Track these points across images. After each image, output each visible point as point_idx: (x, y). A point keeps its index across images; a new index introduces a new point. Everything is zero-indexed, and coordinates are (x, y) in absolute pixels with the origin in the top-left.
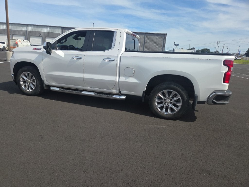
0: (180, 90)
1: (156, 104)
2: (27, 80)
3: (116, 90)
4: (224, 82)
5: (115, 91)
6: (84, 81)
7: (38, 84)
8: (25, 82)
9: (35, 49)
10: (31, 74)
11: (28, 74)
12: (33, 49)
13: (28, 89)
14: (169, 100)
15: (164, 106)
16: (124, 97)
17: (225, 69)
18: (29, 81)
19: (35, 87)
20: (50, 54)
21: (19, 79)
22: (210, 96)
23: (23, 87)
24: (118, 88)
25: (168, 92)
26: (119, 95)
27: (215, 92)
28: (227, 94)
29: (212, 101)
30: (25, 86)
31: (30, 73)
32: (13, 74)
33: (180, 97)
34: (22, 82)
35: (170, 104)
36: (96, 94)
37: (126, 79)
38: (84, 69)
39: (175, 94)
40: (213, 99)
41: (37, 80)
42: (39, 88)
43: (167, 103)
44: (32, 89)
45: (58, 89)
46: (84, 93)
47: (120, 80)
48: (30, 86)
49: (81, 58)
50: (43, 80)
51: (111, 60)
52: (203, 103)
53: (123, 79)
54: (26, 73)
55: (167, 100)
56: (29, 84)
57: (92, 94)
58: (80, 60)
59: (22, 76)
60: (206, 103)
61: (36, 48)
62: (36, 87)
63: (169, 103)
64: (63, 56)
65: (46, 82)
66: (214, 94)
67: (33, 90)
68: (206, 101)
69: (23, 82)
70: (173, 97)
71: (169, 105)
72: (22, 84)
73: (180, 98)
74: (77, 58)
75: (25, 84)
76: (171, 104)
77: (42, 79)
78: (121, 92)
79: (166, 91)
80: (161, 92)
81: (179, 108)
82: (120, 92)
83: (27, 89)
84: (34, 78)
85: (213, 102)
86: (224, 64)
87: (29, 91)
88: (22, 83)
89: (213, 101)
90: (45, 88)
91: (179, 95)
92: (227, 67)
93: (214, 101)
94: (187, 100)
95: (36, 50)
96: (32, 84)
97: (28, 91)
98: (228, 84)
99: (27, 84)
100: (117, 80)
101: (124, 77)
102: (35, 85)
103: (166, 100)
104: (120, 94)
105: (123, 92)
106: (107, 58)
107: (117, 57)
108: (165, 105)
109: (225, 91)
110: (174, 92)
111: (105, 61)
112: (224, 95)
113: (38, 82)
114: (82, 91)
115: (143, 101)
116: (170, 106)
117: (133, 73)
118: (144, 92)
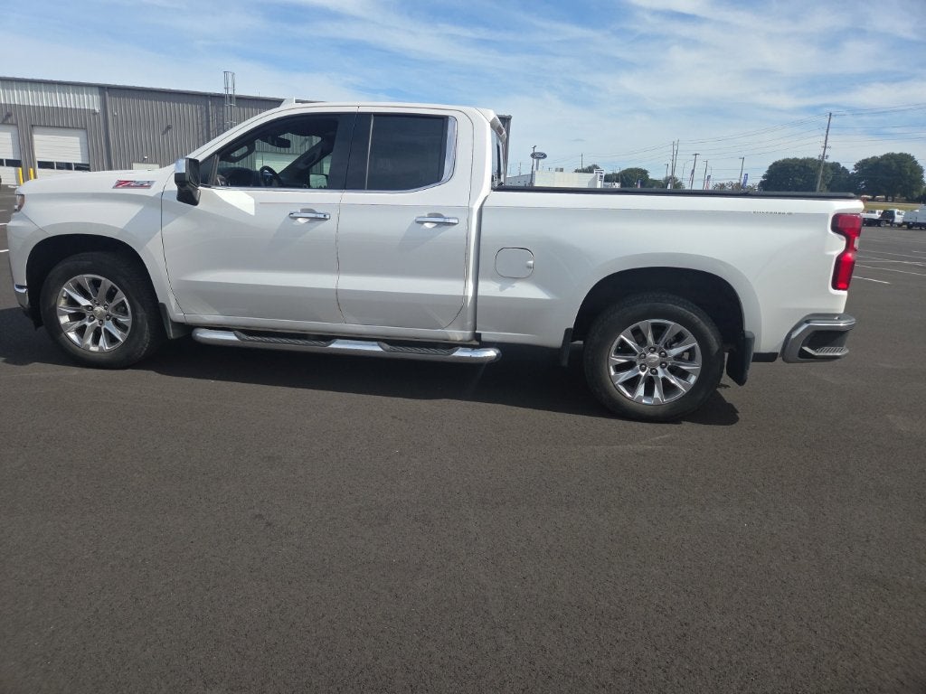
0: (696, 319)
1: (613, 373)
2: (88, 306)
3: (463, 328)
4: (835, 286)
5: (457, 334)
6: (340, 301)
7: (140, 321)
8: (77, 316)
9: (121, 184)
10: (107, 283)
11: (96, 283)
12: (114, 184)
13: (96, 341)
14: (656, 355)
15: (639, 376)
16: (491, 353)
17: (838, 245)
18: (99, 309)
19: (126, 335)
20: (195, 203)
21: (53, 303)
22: (794, 336)
23: (73, 336)
24: (469, 323)
25: (655, 327)
26: (474, 347)
27: (807, 322)
28: (841, 325)
29: (799, 349)
30: (81, 331)
31: (103, 279)
32: (21, 287)
33: (696, 344)
34: (64, 314)
35: (658, 369)
36: (387, 346)
37: (502, 289)
38: (338, 256)
39: (678, 331)
40: (803, 345)
41: (138, 305)
42: (146, 337)
43: (651, 365)
44: (112, 339)
45: (231, 337)
46: (337, 345)
47: (480, 293)
48: (105, 330)
49: (328, 217)
50: (163, 305)
51: (447, 221)
52: (770, 357)
53: (489, 288)
54: (85, 279)
55: (650, 355)
56: (96, 321)
57: (375, 348)
58: (322, 226)
59: (67, 290)
60: (779, 360)
61: (128, 181)
62: (134, 333)
63: (655, 364)
65: (176, 313)
66: (805, 326)
67: (117, 346)
68: (779, 350)
69: (70, 315)
70: (669, 346)
71: (657, 372)
72: (65, 324)
73: (693, 348)
74: (313, 215)
75: (78, 324)
76: (663, 368)
77: (161, 300)
78: (480, 334)
79: (646, 324)
80: (628, 330)
81: (693, 379)
82: (477, 337)
83: (89, 341)
84: (121, 297)
85: (804, 355)
86: (835, 229)
87: (101, 348)
88: (64, 320)
89: (802, 350)
90: (171, 335)
91: (690, 336)
92: (844, 238)
93: (806, 349)
94: (719, 351)
95: (129, 186)
96: (110, 321)
97: (93, 348)
98: (844, 293)
99: (89, 324)
100: (470, 293)
101: (494, 281)
102: (129, 325)
103: (645, 357)
104: (477, 342)
105: (487, 335)
106: (431, 215)
107: (470, 210)
108: (643, 374)
109: (835, 315)
110: (674, 327)
111: (423, 227)
112: (835, 329)
113: (139, 315)
114: (330, 338)
115: (565, 363)
116: (661, 375)
117: (529, 267)
118: (568, 331)
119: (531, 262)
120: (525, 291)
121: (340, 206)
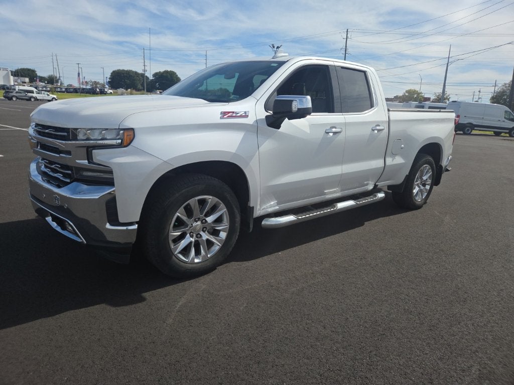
1: (414, 191)
6: (341, 181)
15: (418, 190)
20: (278, 127)
22: (447, 164)
23: (180, 256)
27: (448, 158)
33: (431, 173)
37: (393, 161)
47: (387, 165)
49: (341, 131)
50: (253, 208)
51: (381, 129)
53: (389, 161)
58: (339, 136)
59: (179, 214)
61: (229, 112)
64: (308, 130)
65: (258, 211)
70: (424, 175)
72: (175, 247)
73: (430, 175)
81: (429, 187)
82: (376, 186)
83: (193, 255)
87: (203, 258)
91: (430, 170)
95: (231, 117)
97: (197, 260)
101: (390, 157)
104: (376, 190)
106: (376, 126)
107: (387, 122)
111: (374, 132)
117: (402, 148)
118: (407, 176)
119: (403, 146)
120: (399, 160)
121: (346, 124)
